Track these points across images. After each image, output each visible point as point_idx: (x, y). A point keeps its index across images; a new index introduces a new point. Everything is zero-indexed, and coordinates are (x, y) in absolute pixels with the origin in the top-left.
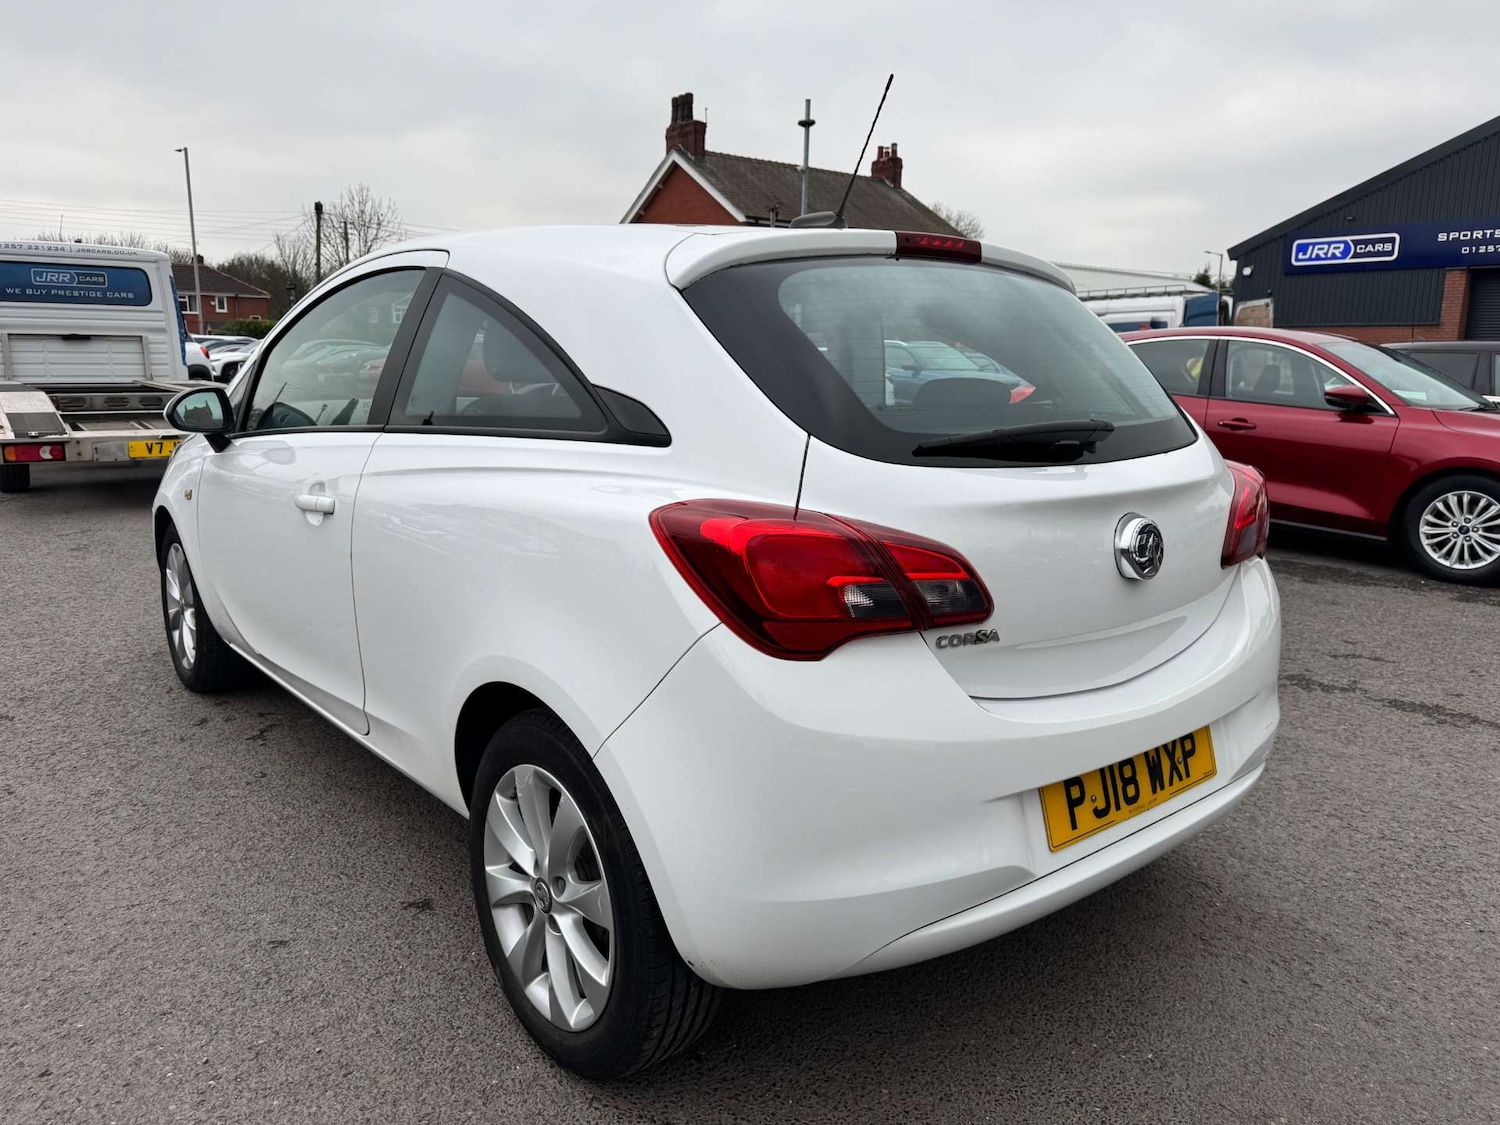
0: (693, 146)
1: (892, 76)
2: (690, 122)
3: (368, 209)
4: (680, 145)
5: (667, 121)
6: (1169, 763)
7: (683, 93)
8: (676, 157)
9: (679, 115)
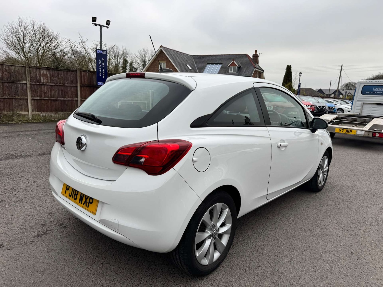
1: (150, 36)
6: (85, 200)
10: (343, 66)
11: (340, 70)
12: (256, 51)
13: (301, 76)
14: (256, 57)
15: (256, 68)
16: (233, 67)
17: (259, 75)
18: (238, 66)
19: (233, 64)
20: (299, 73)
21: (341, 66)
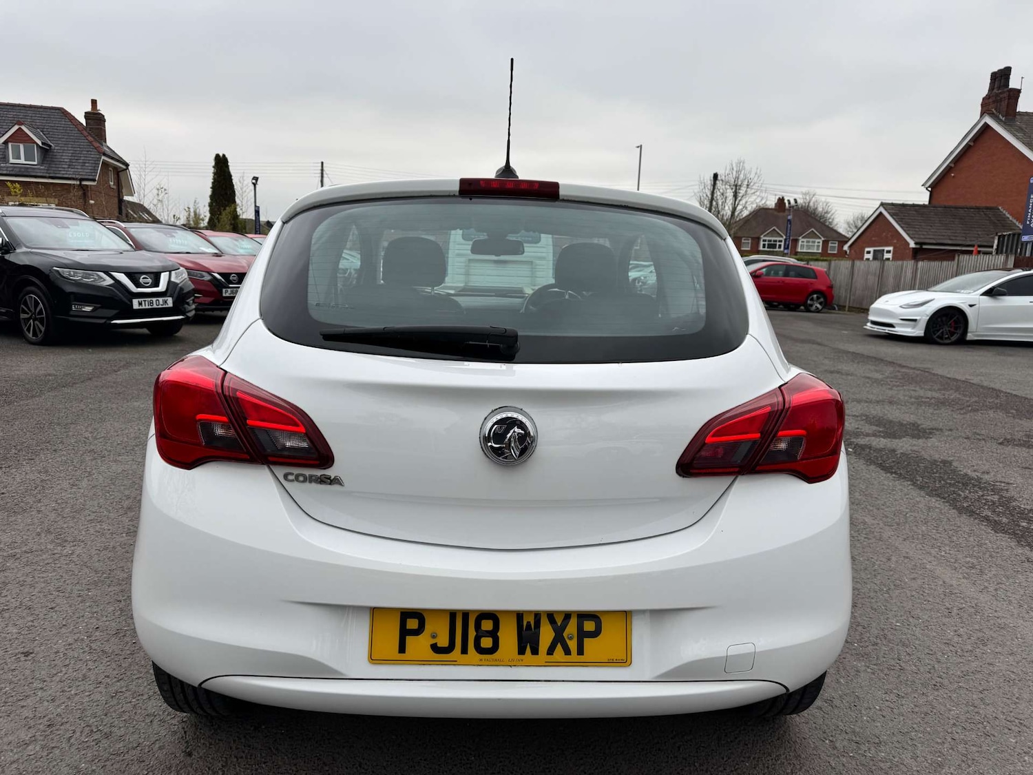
0: (1005, 109)
1: (512, 60)
2: (1006, 90)
3: (742, 176)
4: (993, 110)
5: (985, 91)
6: (553, 633)
7: (1002, 67)
8: (988, 120)
9: (996, 86)
10: (324, 165)
11: (320, 175)
12: (94, 102)
13: (257, 186)
14: (96, 119)
15: (105, 154)
16: (22, 147)
17: (116, 176)
18: (40, 143)
19: (19, 137)
20: (253, 179)
21: (320, 165)
